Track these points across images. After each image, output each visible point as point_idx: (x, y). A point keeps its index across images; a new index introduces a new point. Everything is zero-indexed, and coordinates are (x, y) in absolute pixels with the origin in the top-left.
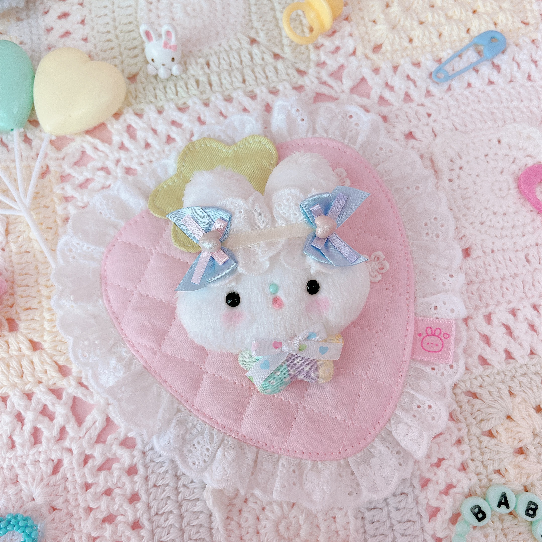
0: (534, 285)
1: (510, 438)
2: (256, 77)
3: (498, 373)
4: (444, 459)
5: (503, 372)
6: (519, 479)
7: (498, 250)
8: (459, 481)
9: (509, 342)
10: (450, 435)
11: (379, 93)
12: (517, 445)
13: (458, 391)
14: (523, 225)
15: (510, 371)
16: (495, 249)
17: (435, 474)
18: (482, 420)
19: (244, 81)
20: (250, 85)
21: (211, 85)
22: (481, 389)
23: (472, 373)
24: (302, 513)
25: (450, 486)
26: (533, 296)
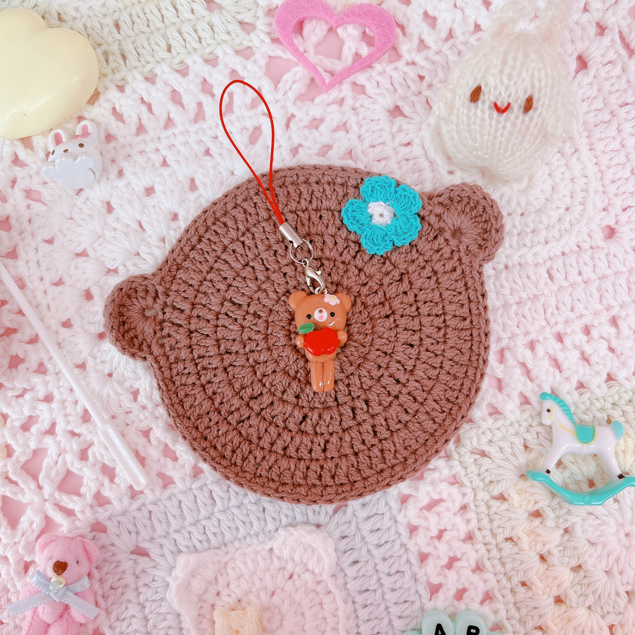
0: (557, 308)
1: (524, 499)
2: (185, 41)
3: (511, 425)
4: (446, 530)
5: (518, 422)
6: (534, 547)
7: (513, 265)
8: (463, 554)
9: (525, 385)
10: (453, 501)
11: (353, 50)
12: (532, 508)
13: (462, 450)
14: (546, 228)
15: (526, 420)
16: (510, 264)
17: (436, 548)
18: (491, 482)
19: (169, 50)
20: (179, 54)
21: (124, 57)
22: (491, 446)
23: (479, 427)
24: (283, 602)
25: (453, 560)
26: (556, 323)
